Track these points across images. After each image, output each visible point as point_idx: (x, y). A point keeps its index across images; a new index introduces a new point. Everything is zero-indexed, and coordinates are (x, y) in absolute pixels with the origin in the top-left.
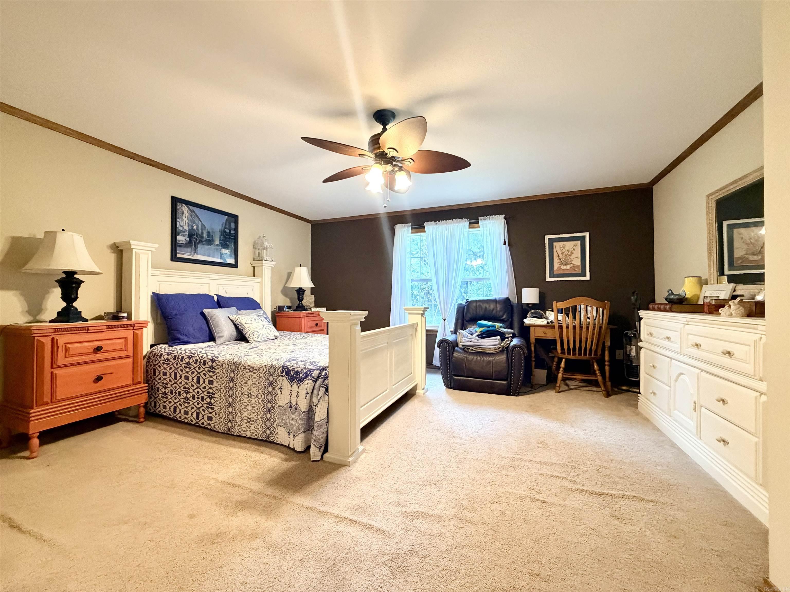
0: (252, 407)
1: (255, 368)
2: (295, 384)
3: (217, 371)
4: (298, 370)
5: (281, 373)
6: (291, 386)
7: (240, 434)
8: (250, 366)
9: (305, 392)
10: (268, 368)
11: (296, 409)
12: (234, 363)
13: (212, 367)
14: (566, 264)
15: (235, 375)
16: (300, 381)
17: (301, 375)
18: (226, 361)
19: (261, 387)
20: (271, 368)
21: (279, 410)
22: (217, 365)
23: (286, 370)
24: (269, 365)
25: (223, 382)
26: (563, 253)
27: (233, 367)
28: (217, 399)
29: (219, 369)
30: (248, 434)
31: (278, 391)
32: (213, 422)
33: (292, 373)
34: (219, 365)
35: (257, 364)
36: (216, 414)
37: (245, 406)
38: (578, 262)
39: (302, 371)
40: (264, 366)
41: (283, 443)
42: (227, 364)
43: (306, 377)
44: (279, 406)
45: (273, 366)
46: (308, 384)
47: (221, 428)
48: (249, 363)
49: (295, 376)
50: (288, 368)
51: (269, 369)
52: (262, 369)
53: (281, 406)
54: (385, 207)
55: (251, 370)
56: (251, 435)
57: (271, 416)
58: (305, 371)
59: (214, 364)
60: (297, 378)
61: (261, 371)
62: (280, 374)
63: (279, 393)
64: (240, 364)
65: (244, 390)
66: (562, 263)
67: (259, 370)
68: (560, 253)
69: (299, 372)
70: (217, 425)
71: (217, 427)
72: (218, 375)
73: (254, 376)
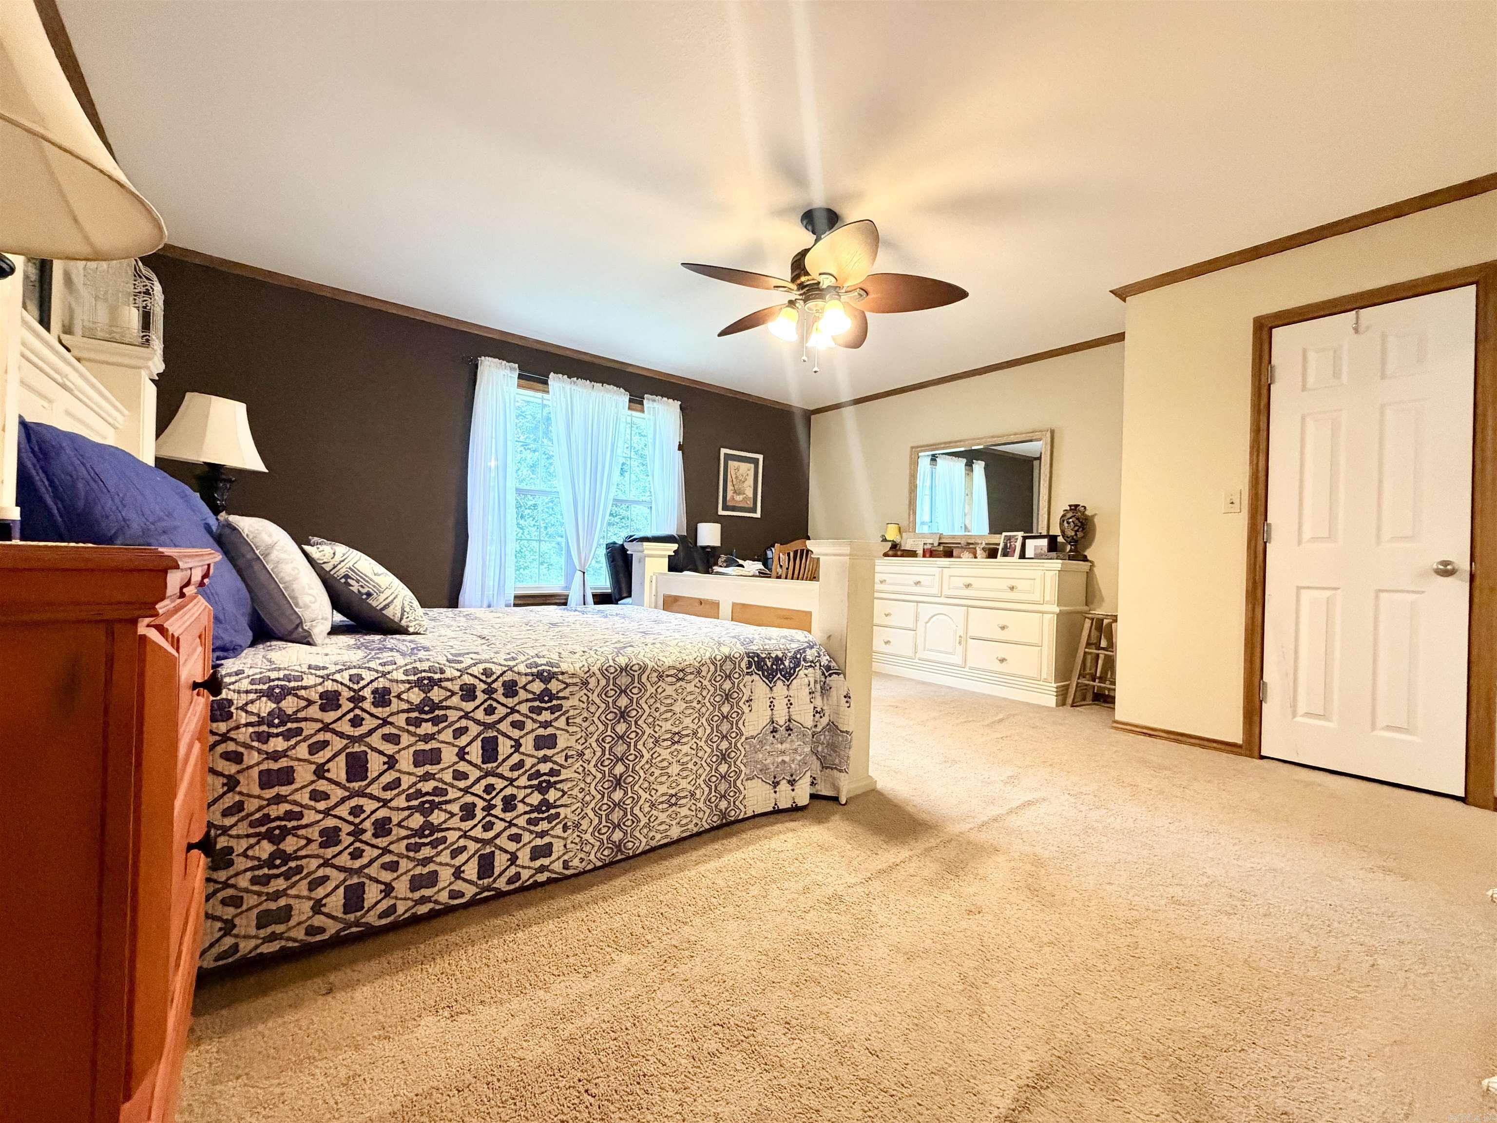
0: (683, 764)
1: (688, 670)
2: (779, 683)
3: (566, 704)
4: (777, 656)
5: (747, 668)
6: (771, 688)
7: (653, 843)
8: (674, 668)
9: (807, 691)
10: (718, 663)
11: (788, 729)
12: (625, 670)
13: (546, 695)
14: (739, 494)
15: (631, 700)
16: (789, 676)
17: (787, 663)
18: (595, 669)
19: (704, 710)
20: (725, 662)
21: (747, 747)
22: (568, 685)
23: (756, 659)
24: (719, 658)
25: (592, 729)
26: (737, 478)
27: (624, 681)
28: (570, 785)
29: (577, 697)
30: (675, 833)
31: (744, 707)
32: (554, 856)
33: (769, 664)
34: (575, 684)
35: (690, 660)
36: (565, 828)
37: (662, 768)
38: (750, 493)
39: (785, 655)
40: (708, 661)
41: (759, 811)
42: (600, 676)
43: (797, 665)
44: (746, 739)
45: (728, 658)
46: (806, 677)
47: (592, 857)
48: (669, 662)
49: (774, 667)
50: (758, 656)
51: (721, 666)
52: (704, 669)
53: (753, 737)
54: (815, 372)
55: (681, 675)
56: (682, 832)
57: (730, 766)
58: (789, 654)
59: (554, 686)
60: (781, 671)
61: (703, 674)
62: (745, 671)
63: (746, 709)
64: (643, 668)
65: (663, 729)
66: (735, 492)
67: (699, 672)
68: (734, 476)
69: (781, 660)
70: (575, 856)
71: (576, 862)
72: (571, 713)
73: (689, 690)
